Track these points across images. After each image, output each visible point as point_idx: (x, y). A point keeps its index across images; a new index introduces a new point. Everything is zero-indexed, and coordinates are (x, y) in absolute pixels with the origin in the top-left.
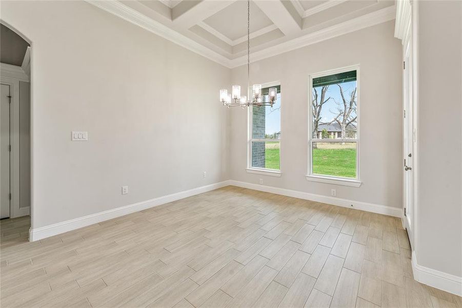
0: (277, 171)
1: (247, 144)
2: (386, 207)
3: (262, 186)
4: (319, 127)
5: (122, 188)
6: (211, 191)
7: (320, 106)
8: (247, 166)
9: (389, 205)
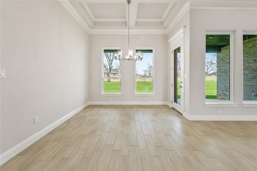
0: (120, 93)
1: (101, 80)
2: (163, 102)
3: (112, 102)
4: (111, 71)
5: (34, 118)
6: (82, 110)
7: (112, 61)
8: (101, 92)
9: (163, 101)
